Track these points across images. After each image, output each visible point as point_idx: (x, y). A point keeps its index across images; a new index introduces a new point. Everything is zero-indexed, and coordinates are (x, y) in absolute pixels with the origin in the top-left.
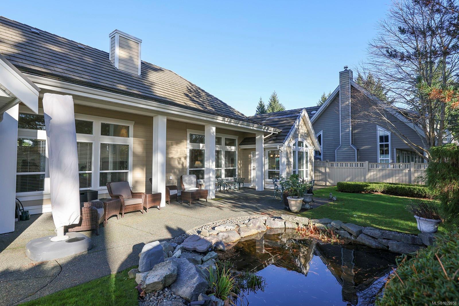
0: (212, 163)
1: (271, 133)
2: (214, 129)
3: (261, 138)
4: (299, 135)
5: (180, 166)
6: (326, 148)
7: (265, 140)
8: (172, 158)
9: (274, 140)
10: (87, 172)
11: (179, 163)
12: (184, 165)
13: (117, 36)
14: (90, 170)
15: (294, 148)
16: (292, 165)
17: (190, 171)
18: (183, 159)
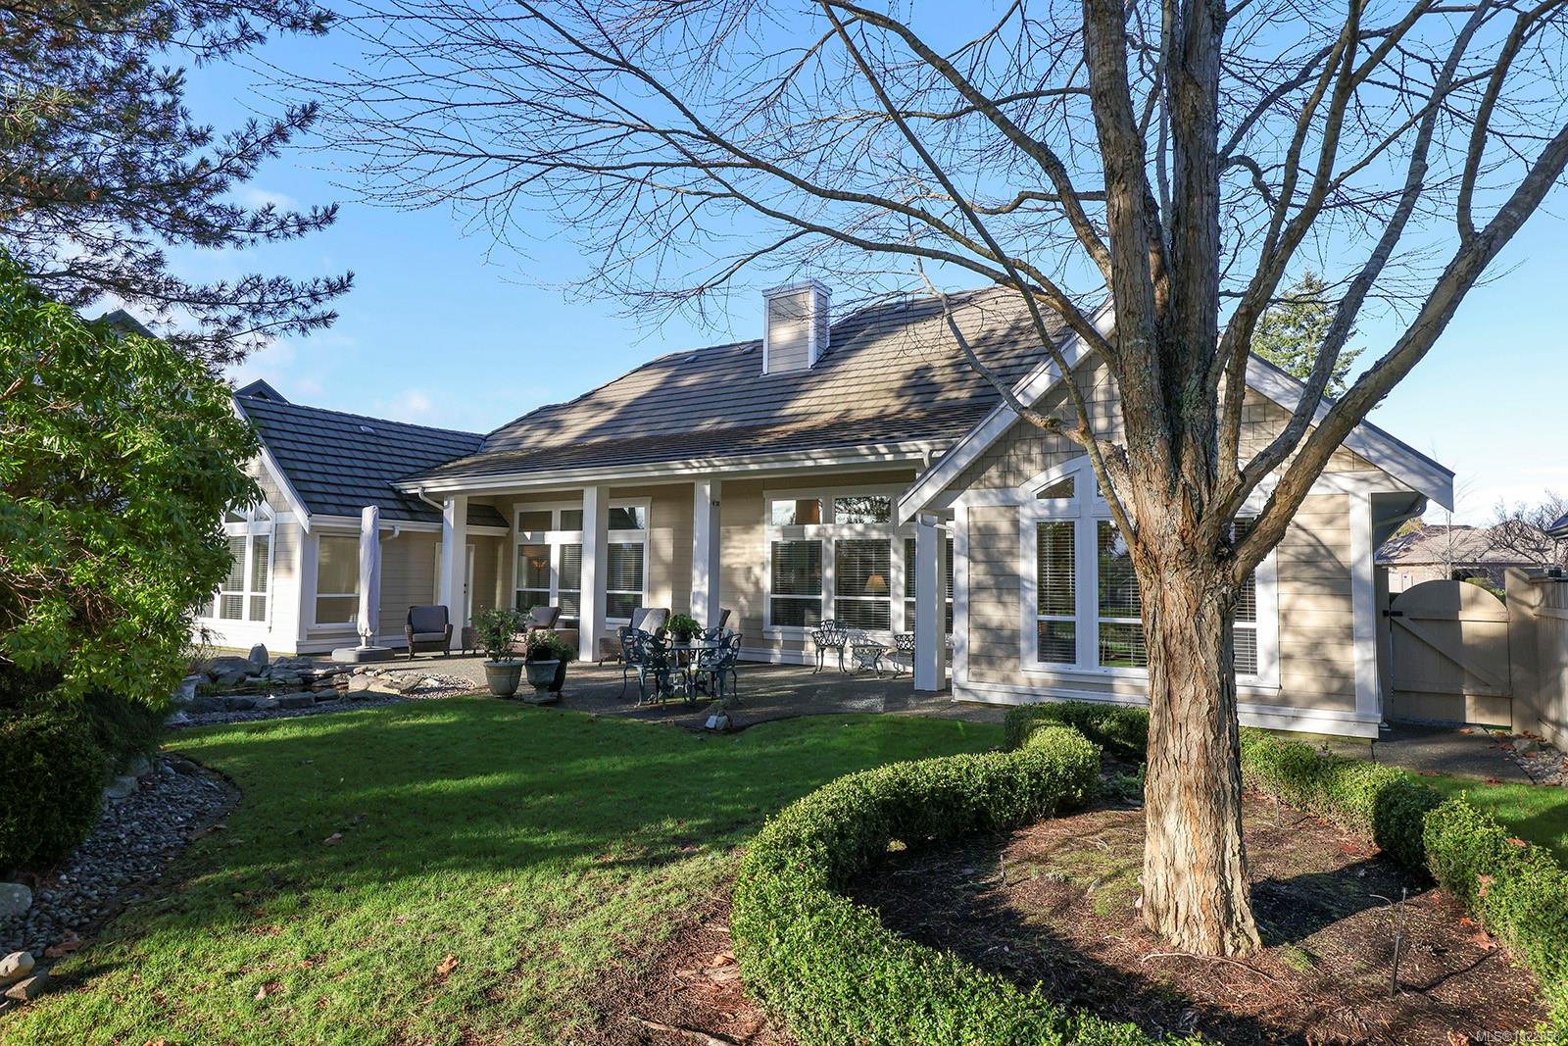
5: (750, 588)
8: (731, 569)
11: (747, 579)
12: (761, 585)
15: (1051, 507)
16: (1031, 590)
17: (774, 602)
18: (757, 570)
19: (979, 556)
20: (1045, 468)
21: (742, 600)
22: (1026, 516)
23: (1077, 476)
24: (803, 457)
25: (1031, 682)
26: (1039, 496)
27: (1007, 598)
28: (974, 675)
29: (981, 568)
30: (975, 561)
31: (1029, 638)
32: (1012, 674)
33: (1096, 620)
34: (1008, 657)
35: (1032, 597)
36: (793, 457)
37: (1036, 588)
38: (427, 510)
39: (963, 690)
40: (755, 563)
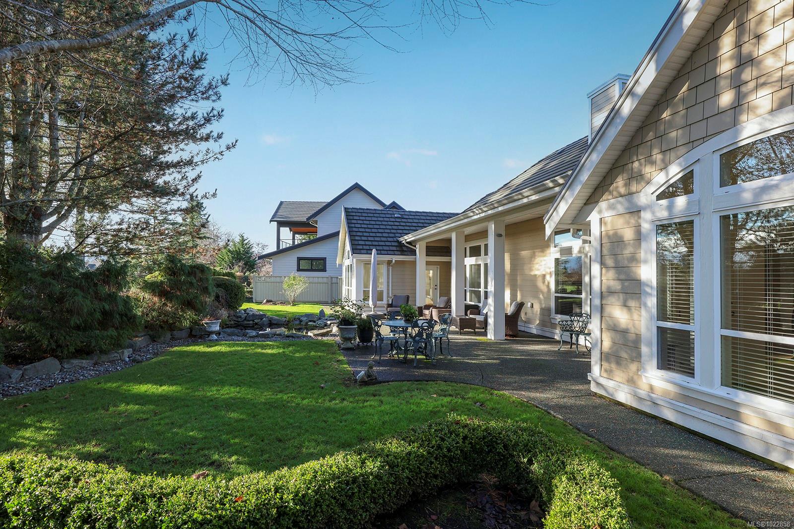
5: (545, 289)
15: (670, 208)
16: (650, 295)
17: (557, 298)
18: (548, 277)
19: (610, 262)
20: (665, 167)
21: (541, 296)
22: (647, 221)
23: (697, 169)
24: (520, 197)
25: (652, 388)
26: (659, 197)
27: (632, 303)
28: (606, 371)
29: (611, 274)
30: (607, 268)
31: (649, 344)
32: (635, 377)
33: (719, 332)
34: (633, 360)
35: (652, 302)
36: (516, 198)
37: (655, 293)
38: (408, 250)
39: (598, 384)
40: (547, 273)
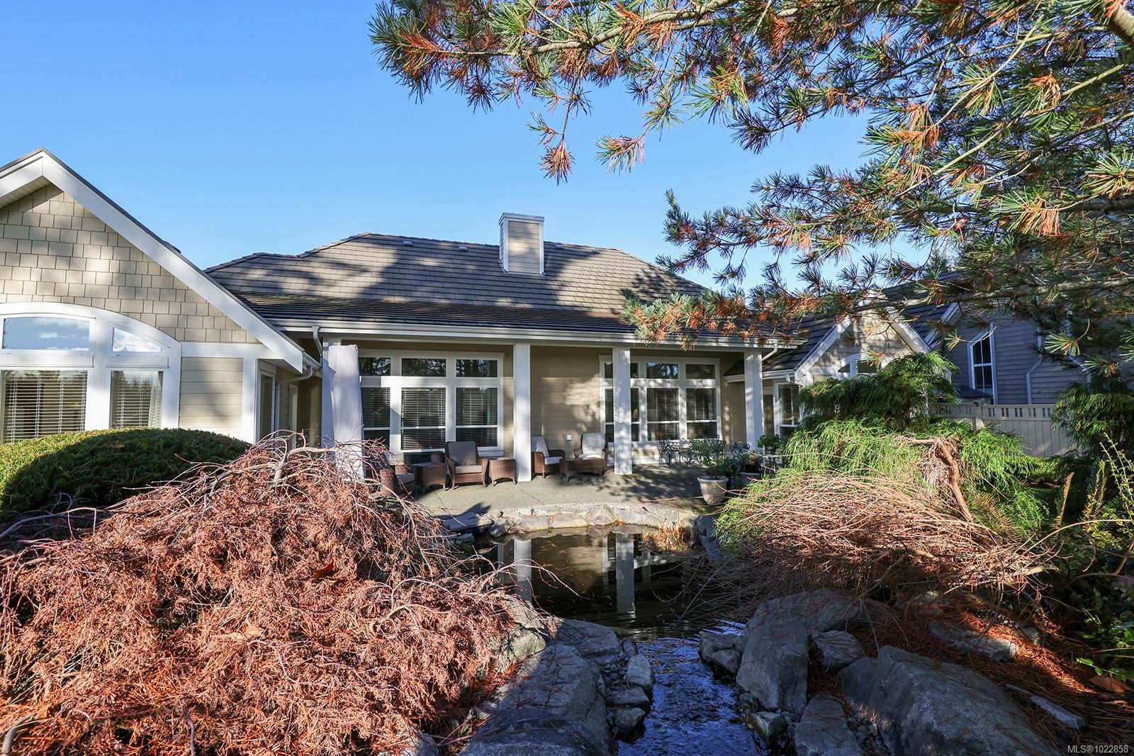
0: (625, 413)
1: (773, 349)
2: (627, 354)
3: (754, 361)
4: (864, 346)
5: (589, 419)
6: (1004, 368)
7: (765, 362)
8: (573, 406)
9: (783, 363)
10: (440, 427)
11: (586, 413)
12: (597, 417)
13: (505, 222)
14: (444, 425)
18: (595, 408)
21: (584, 427)
40: (594, 403)
